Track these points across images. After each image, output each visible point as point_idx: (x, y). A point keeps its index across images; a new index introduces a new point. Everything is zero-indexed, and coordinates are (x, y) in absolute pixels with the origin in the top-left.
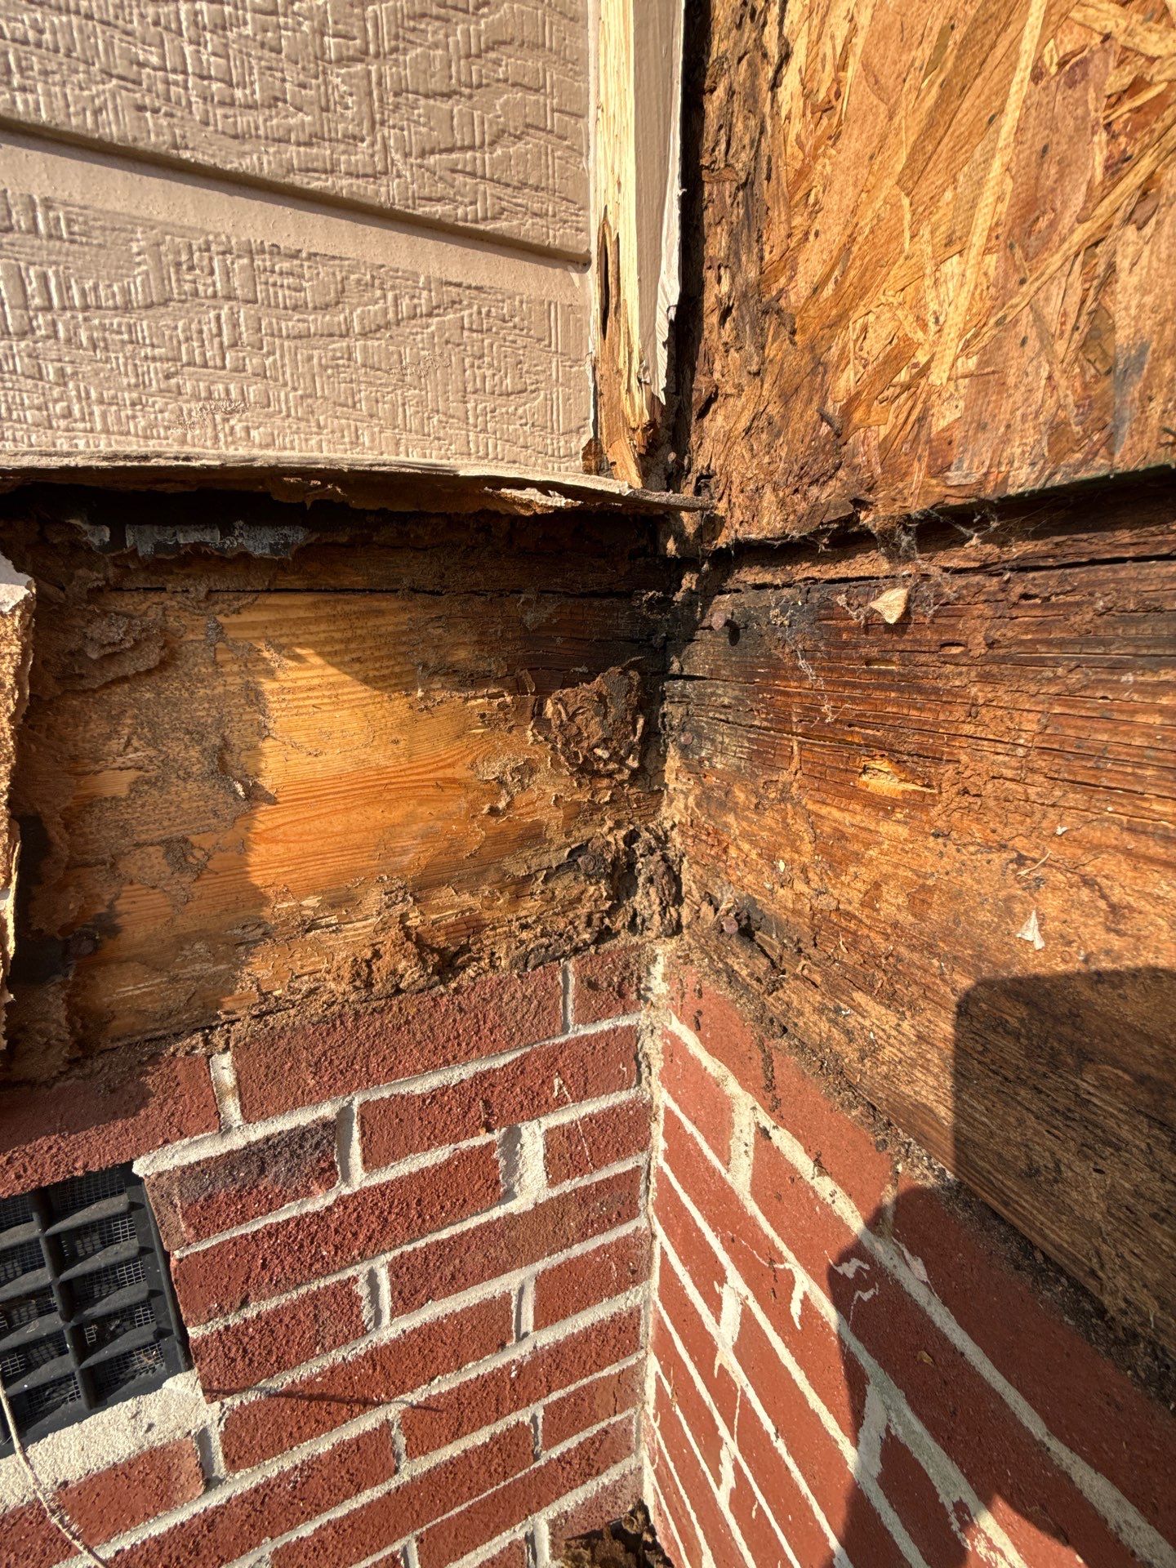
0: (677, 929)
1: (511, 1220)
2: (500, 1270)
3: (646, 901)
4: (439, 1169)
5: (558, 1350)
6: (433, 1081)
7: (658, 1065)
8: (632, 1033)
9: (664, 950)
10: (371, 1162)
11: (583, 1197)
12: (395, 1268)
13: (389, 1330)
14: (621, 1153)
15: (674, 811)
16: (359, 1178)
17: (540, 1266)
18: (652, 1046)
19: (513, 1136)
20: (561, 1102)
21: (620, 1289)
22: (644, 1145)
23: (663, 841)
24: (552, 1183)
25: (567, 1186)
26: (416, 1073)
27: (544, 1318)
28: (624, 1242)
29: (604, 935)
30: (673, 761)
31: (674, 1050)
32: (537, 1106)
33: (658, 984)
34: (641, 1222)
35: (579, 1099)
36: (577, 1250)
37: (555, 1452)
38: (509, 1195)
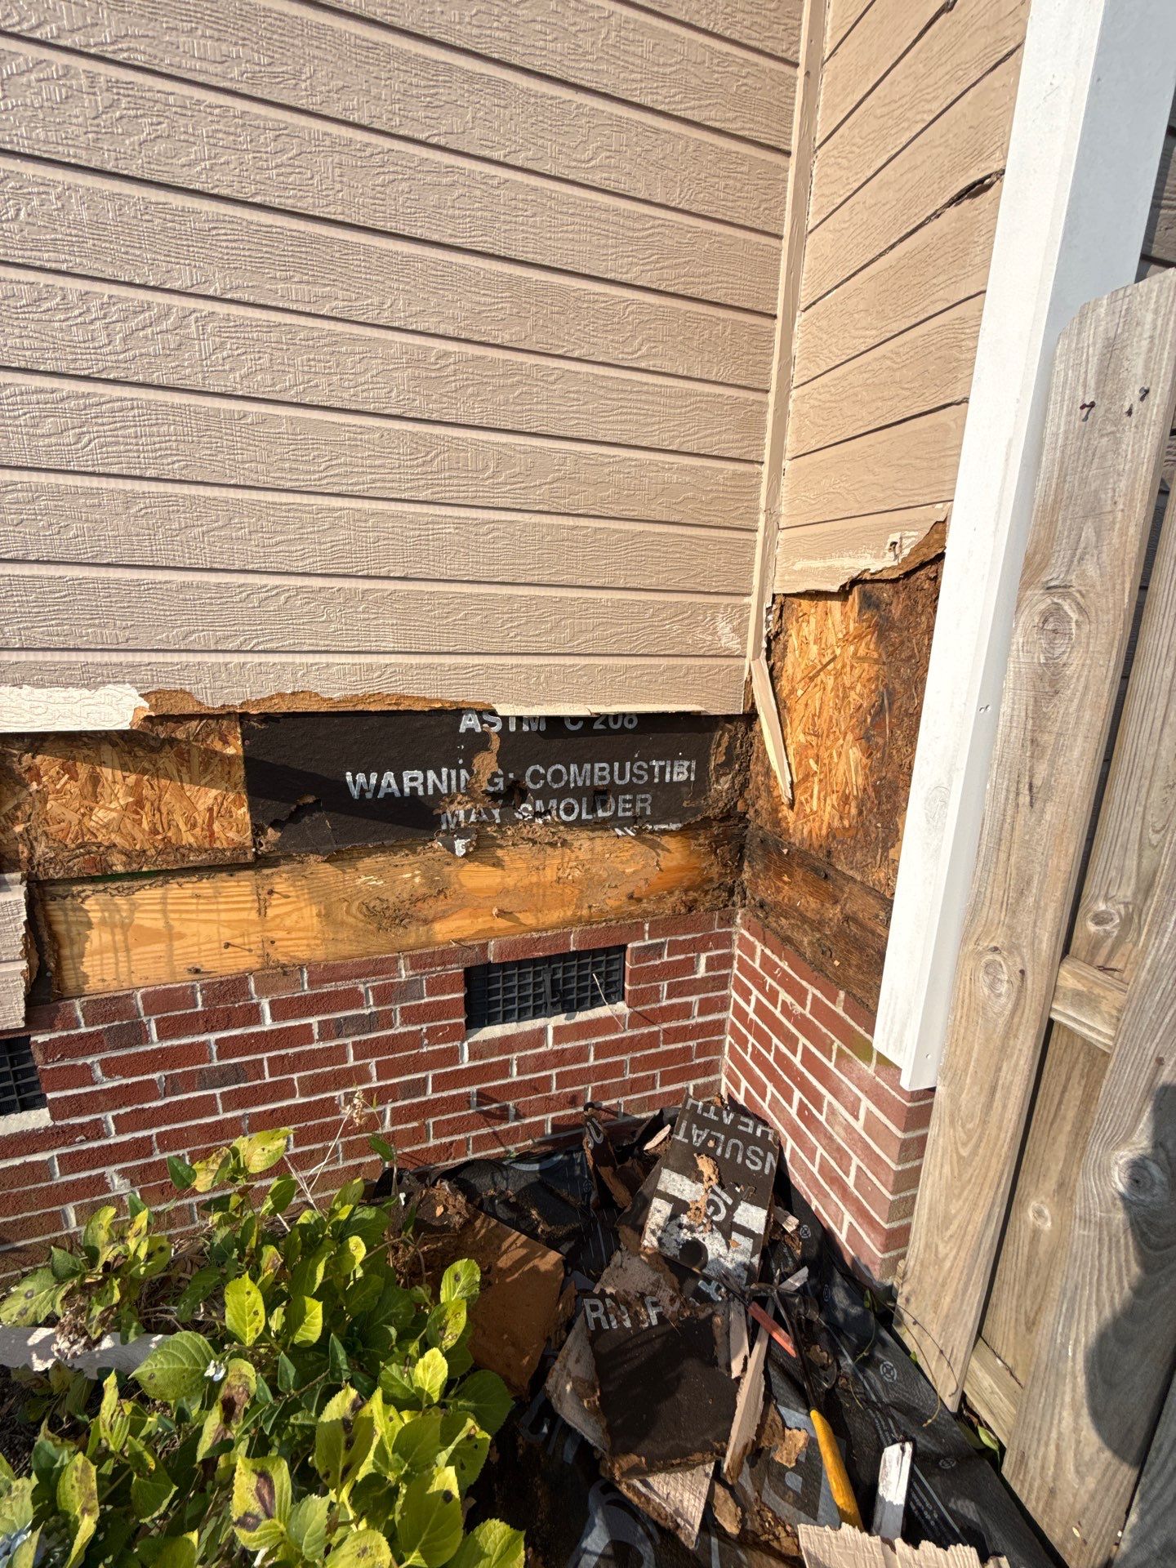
0: (744, 906)
1: (695, 980)
2: (691, 995)
3: (737, 898)
4: (682, 960)
5: (702, 1025)
6: (684, 937)
7: (737, 943)
8: (730, 933)
9: (741, 911)
10: (669, 955)
11: (714, 978)
12: (669, 985)
13: (665, 1003)
14: (725, 967)
15: (746, 876)
16: (666, 959)
17: (702, 996)
18: (735, 937)
19: (699, 957)
20: (711, 949)
21: (720, 1011)
22: (731, 967)
23: (742, 883)
24: (707, 971)
25: (711, 974)
26: (681, 934)
27: (701, 1014)
28: (723, 996)
29: (726, 906)
30: (746, 864)
31: (742, 937)
32: (706, 950)
33: (739, 921)
34: (727, 991)
35: (716, 948)
36: (711, 995)
37: (698, 1061)
38: (695, 973)
